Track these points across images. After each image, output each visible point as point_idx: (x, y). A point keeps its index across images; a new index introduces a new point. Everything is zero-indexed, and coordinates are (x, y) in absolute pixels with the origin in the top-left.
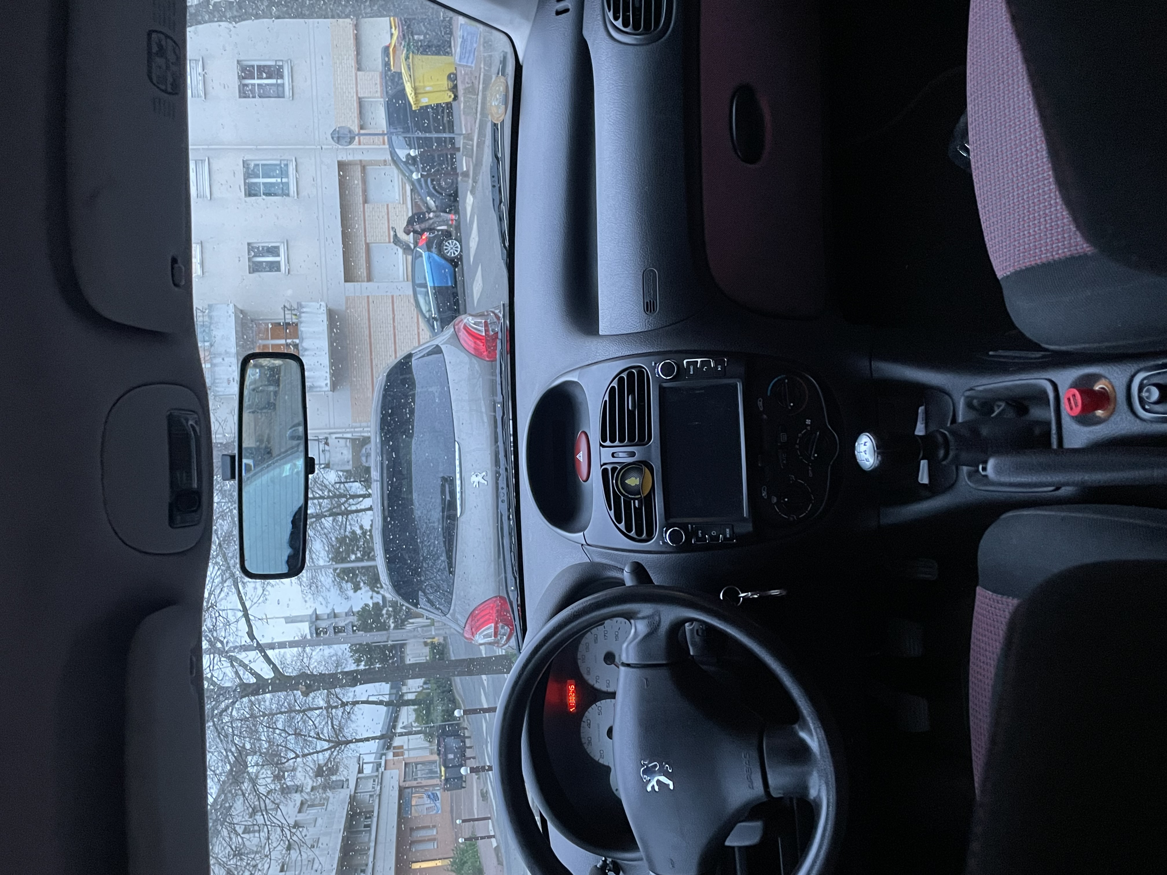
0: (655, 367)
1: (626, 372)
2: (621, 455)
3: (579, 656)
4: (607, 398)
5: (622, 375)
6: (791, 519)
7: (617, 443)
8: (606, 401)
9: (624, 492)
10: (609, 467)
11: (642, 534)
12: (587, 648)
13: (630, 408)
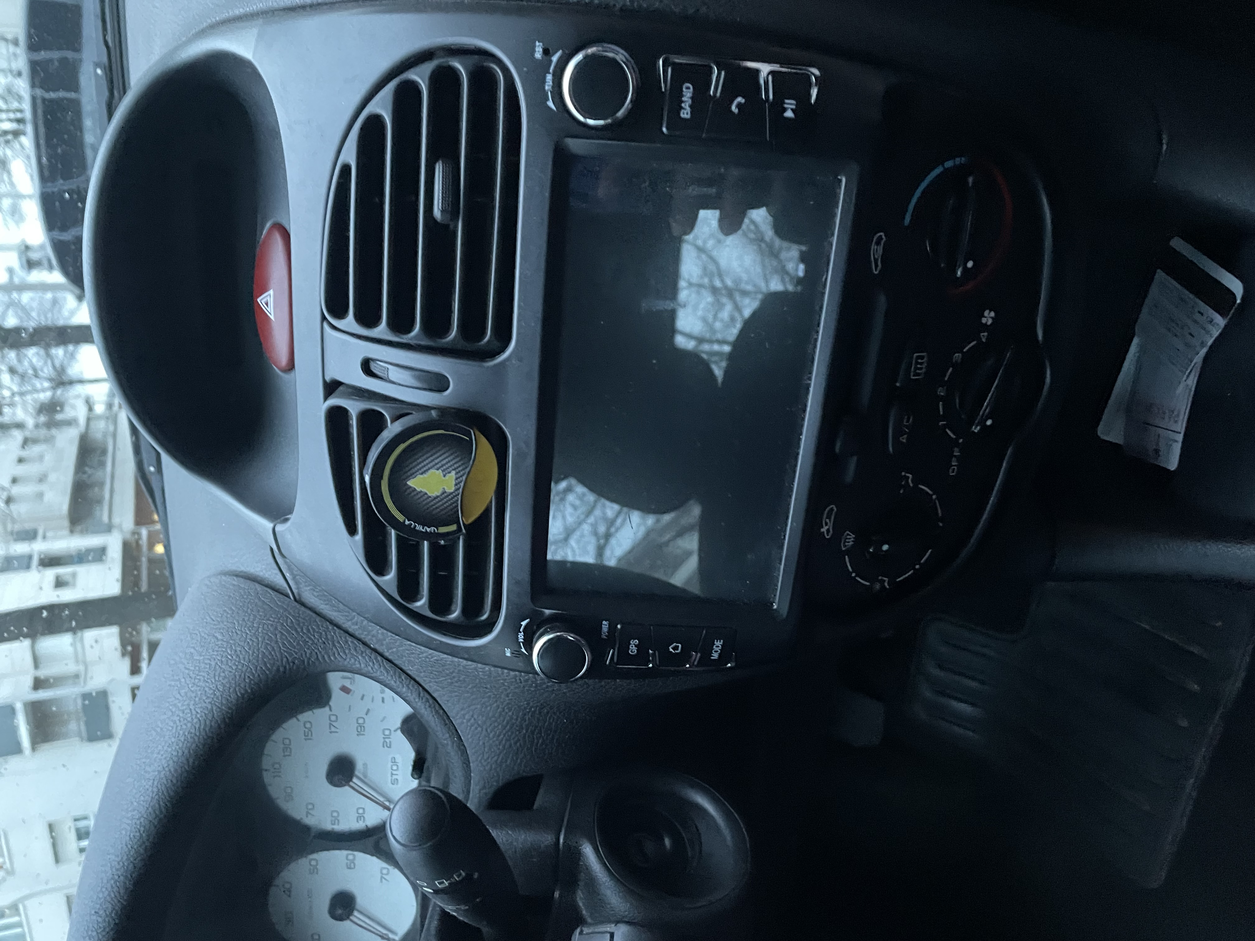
0: (544, 65)
1: (428, 68)
2: (394, 374)
3: (266, 763)
4: (350, 156)
5: (413, 75)
6: (878, 586)
7: (382, 330)
8: (346, 170)
9: (400, 517)
10: (354, 408)
11: (447, 610)
12: (287, 748)
13: (437, 212)
